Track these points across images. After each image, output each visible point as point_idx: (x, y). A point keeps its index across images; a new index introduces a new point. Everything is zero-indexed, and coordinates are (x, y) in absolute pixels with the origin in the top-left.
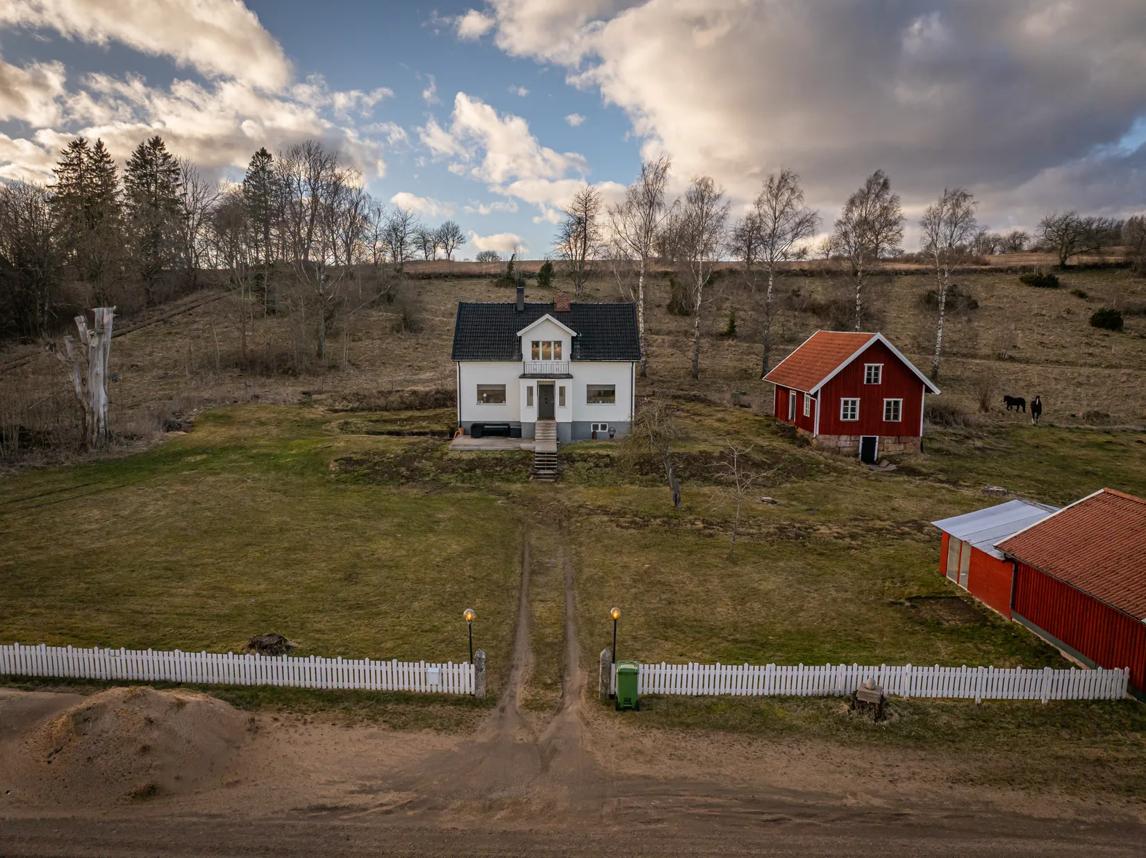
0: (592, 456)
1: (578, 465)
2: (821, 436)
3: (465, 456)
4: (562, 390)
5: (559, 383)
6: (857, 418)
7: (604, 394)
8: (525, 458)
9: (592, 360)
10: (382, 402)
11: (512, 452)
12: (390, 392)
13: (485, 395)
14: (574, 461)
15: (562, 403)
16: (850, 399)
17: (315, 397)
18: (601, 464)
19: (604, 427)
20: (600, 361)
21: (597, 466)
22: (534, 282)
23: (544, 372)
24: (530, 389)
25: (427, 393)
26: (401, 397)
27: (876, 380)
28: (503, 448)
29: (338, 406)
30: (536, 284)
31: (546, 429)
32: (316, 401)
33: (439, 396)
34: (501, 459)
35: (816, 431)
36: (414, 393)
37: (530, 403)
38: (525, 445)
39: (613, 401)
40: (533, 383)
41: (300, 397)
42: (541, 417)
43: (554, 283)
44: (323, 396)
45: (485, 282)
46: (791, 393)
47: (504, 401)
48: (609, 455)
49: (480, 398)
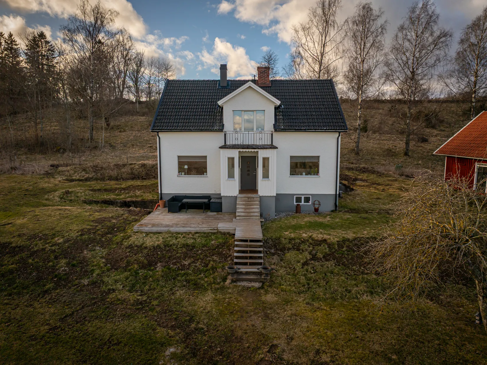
0: (304, 242)
1: (290, 255)
3: (149, 242)
4: (266, 160)
5: (262, 154)
7: (307, 166)
8: (222, 245)
9: (296, 130)
10: (114, 173)
11: (206, 235)
12: (124, 165)
13: (186, 167)
14: (283, 249)
15: (266, 176)
17: (61, 169)
18: (320, 255)
19: (307, 200)
20: (305, 131)
21: (314, 258)
23: (246, 143)
24: (231, 160)
28: (198, 229)
29: (75, 177)
31: (248, 203)
32: (59, 173)
34: (192, 247)
37: (231, 175)
38: (223, 226)
39: (317, 173)
40: (235, 154)
41: (48, 169)
42: (242, 190)
46: (477, 165)
47: (205, 173)
48: (325, 241)
49: (181, 170)
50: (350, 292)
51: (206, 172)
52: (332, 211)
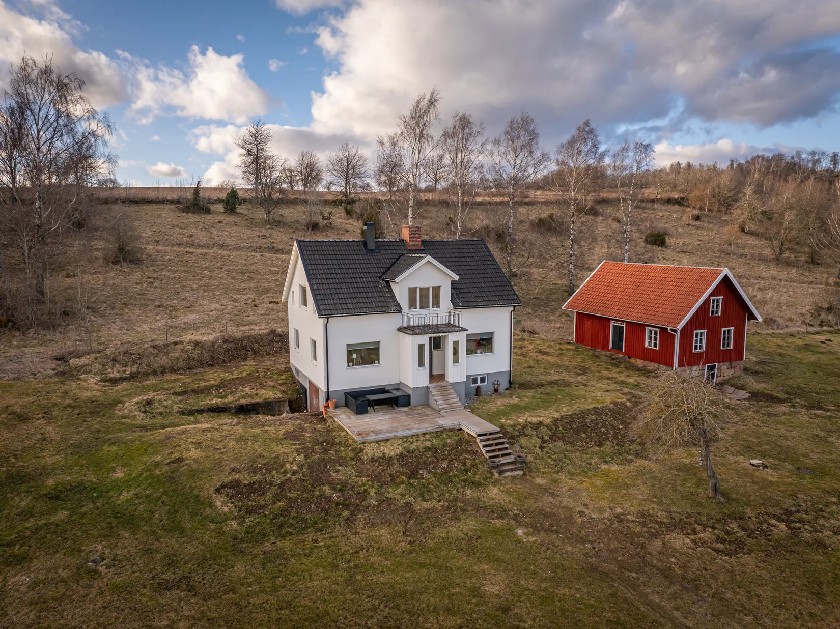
0: (525, 427)
1: (524, 442)
2: (679, 369)
4: (456, 344)
5: (452, 338)
6: (704, 349)
7: (482, 343)
8: (460, 442)
9: (475, 307)
11: (436, 435)
13: (354, 356)
15: (456, 361)
16: (699, 331)
17: (74, 362)
19: (483, 380)
20: (483, 307)
22: (220, 207)
24: (421, 347)
25: (213, 344)
26: (183, 350)
27: (717, 312)
28: (424, 430)
29: (114, 374)
30: (223, 210)
31: (444, 393)
32: (79, 369)
33: (229, 346)
34: (435, 449)
35: (676, 365)
36: (197, 344)
37: (420, 364)
39: (491, 350)
40: (425, 340)
41: (53, 364)
43: (240, 209)
44: (85, 360)
45: (168, 207)
46: (612, 323)
47: (376, 362)
48: (541, 423)
49: (350, 360)
50: (591, 464)
51: (378, 360)
52: (507, 389)
